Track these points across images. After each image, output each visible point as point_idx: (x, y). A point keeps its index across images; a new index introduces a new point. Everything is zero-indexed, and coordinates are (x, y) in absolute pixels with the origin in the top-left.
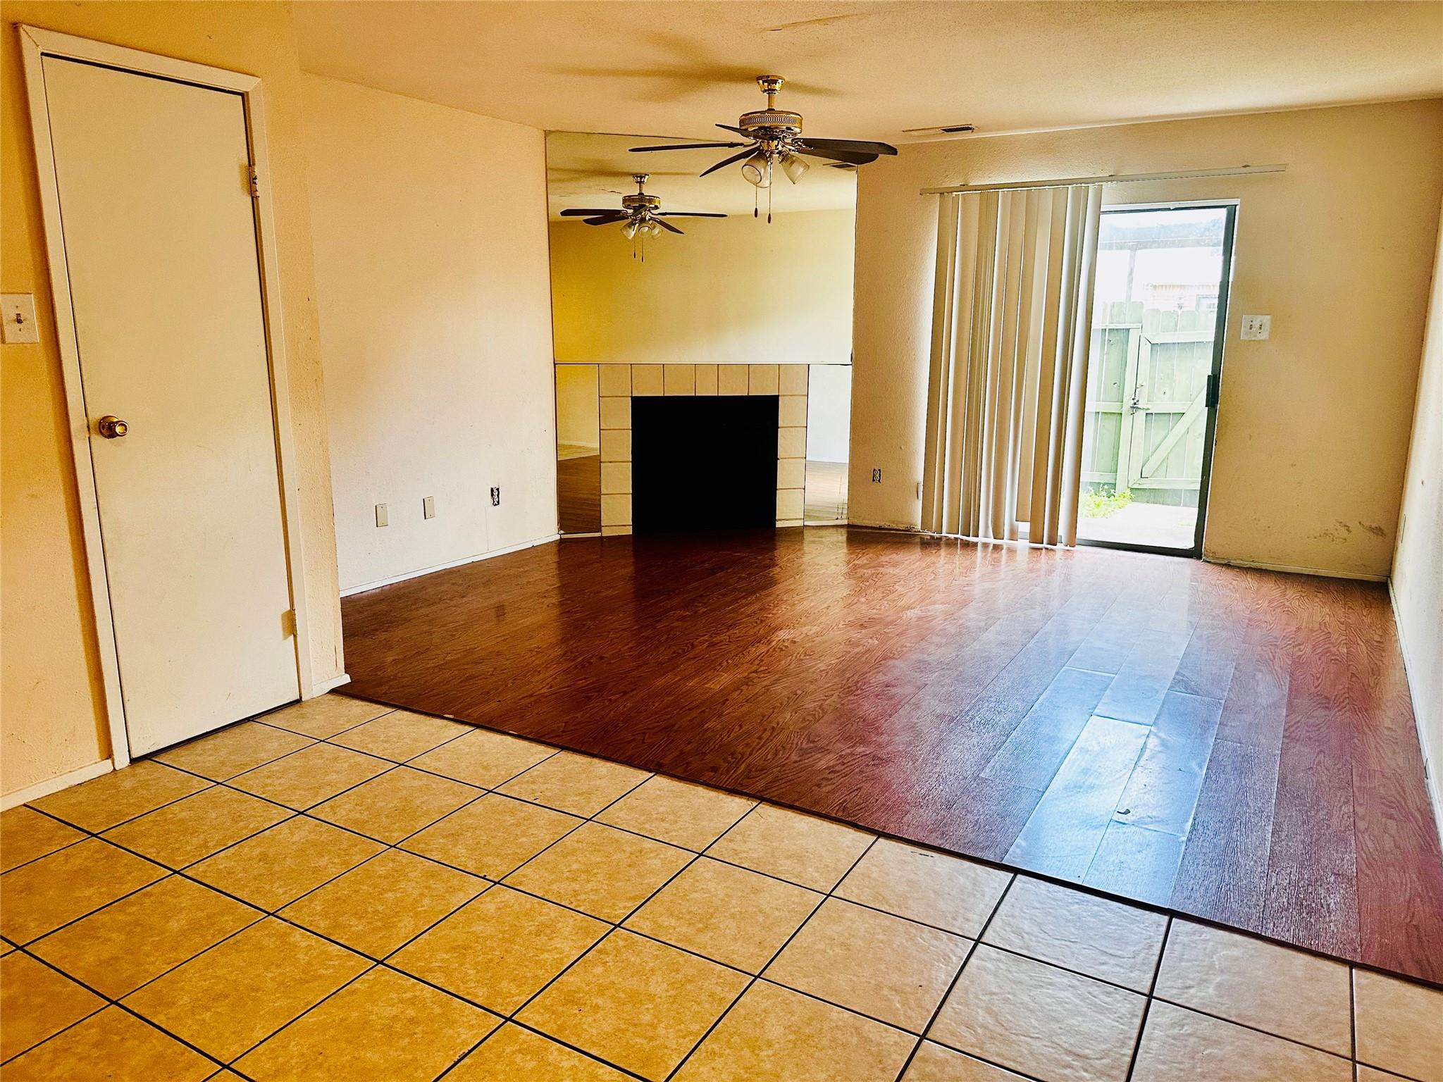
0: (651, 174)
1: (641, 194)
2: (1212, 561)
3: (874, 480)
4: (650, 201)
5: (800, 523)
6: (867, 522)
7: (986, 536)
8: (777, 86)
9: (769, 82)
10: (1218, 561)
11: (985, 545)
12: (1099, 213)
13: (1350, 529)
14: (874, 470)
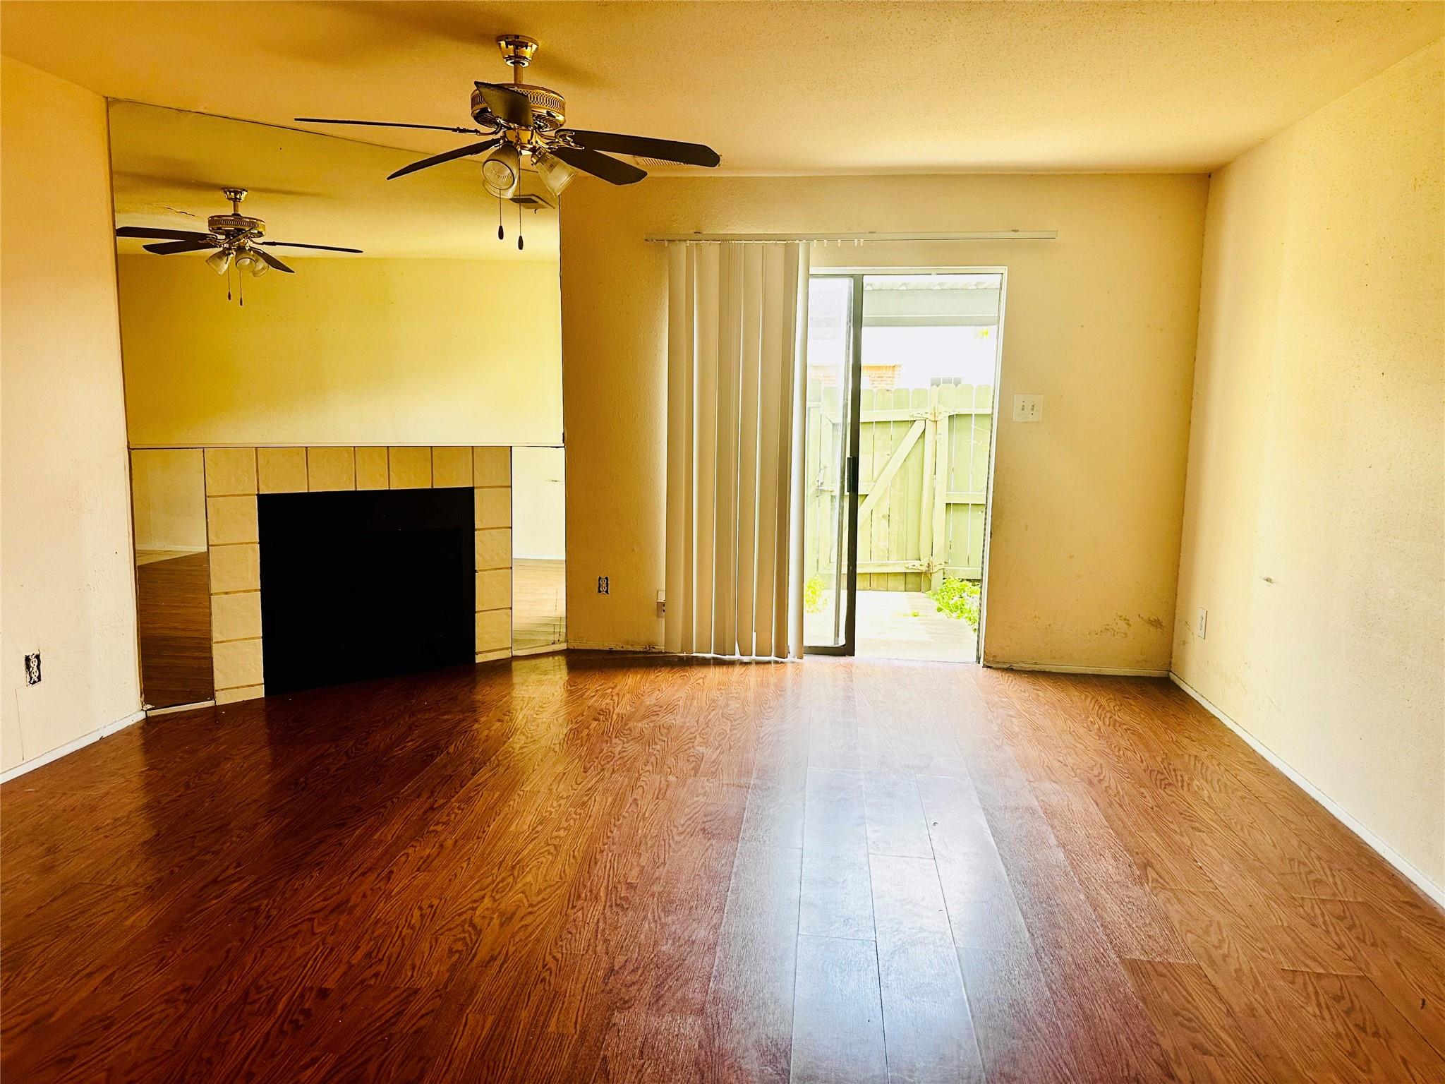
0: (252, 189)
1: (236, 215)
2: (994, 666)
3: (600, 591)
5: (506, 654)
6: (593, 644)
8: (528, 52)
9: (514, 44)
10: (1000, 666)
13: (1131, 623)
14: (600, 578)
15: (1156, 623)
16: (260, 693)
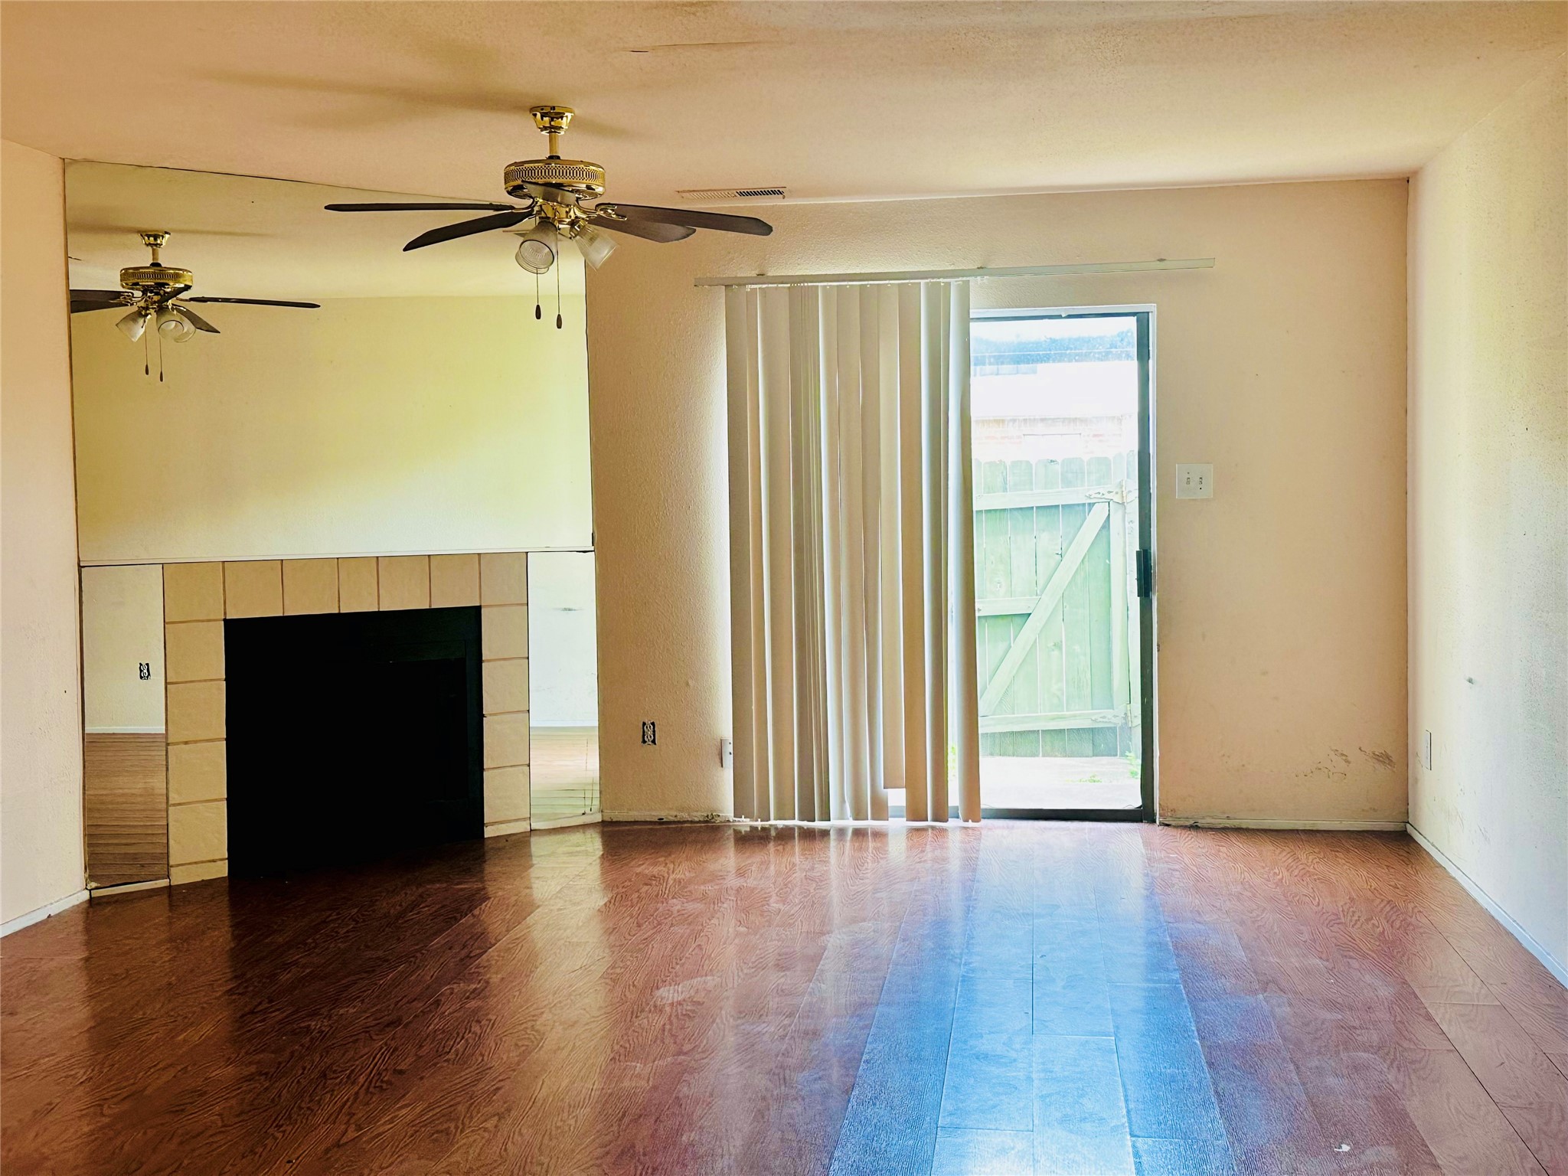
0: (175, 231)
1: (156, 265)
2: (1173, 823)
3: (644, 742)
4: (176, 277)
5: (521, 827)
6: (636, 813)
7: (842, 817)
8: (564, 123)
9: (550, 115)
10: (1181, 823)
11: (841, 832)
12: (966, 320)
13: (1349, 759)
14: (644, 724)
15: (1384, 759)
16: (222, 870)
